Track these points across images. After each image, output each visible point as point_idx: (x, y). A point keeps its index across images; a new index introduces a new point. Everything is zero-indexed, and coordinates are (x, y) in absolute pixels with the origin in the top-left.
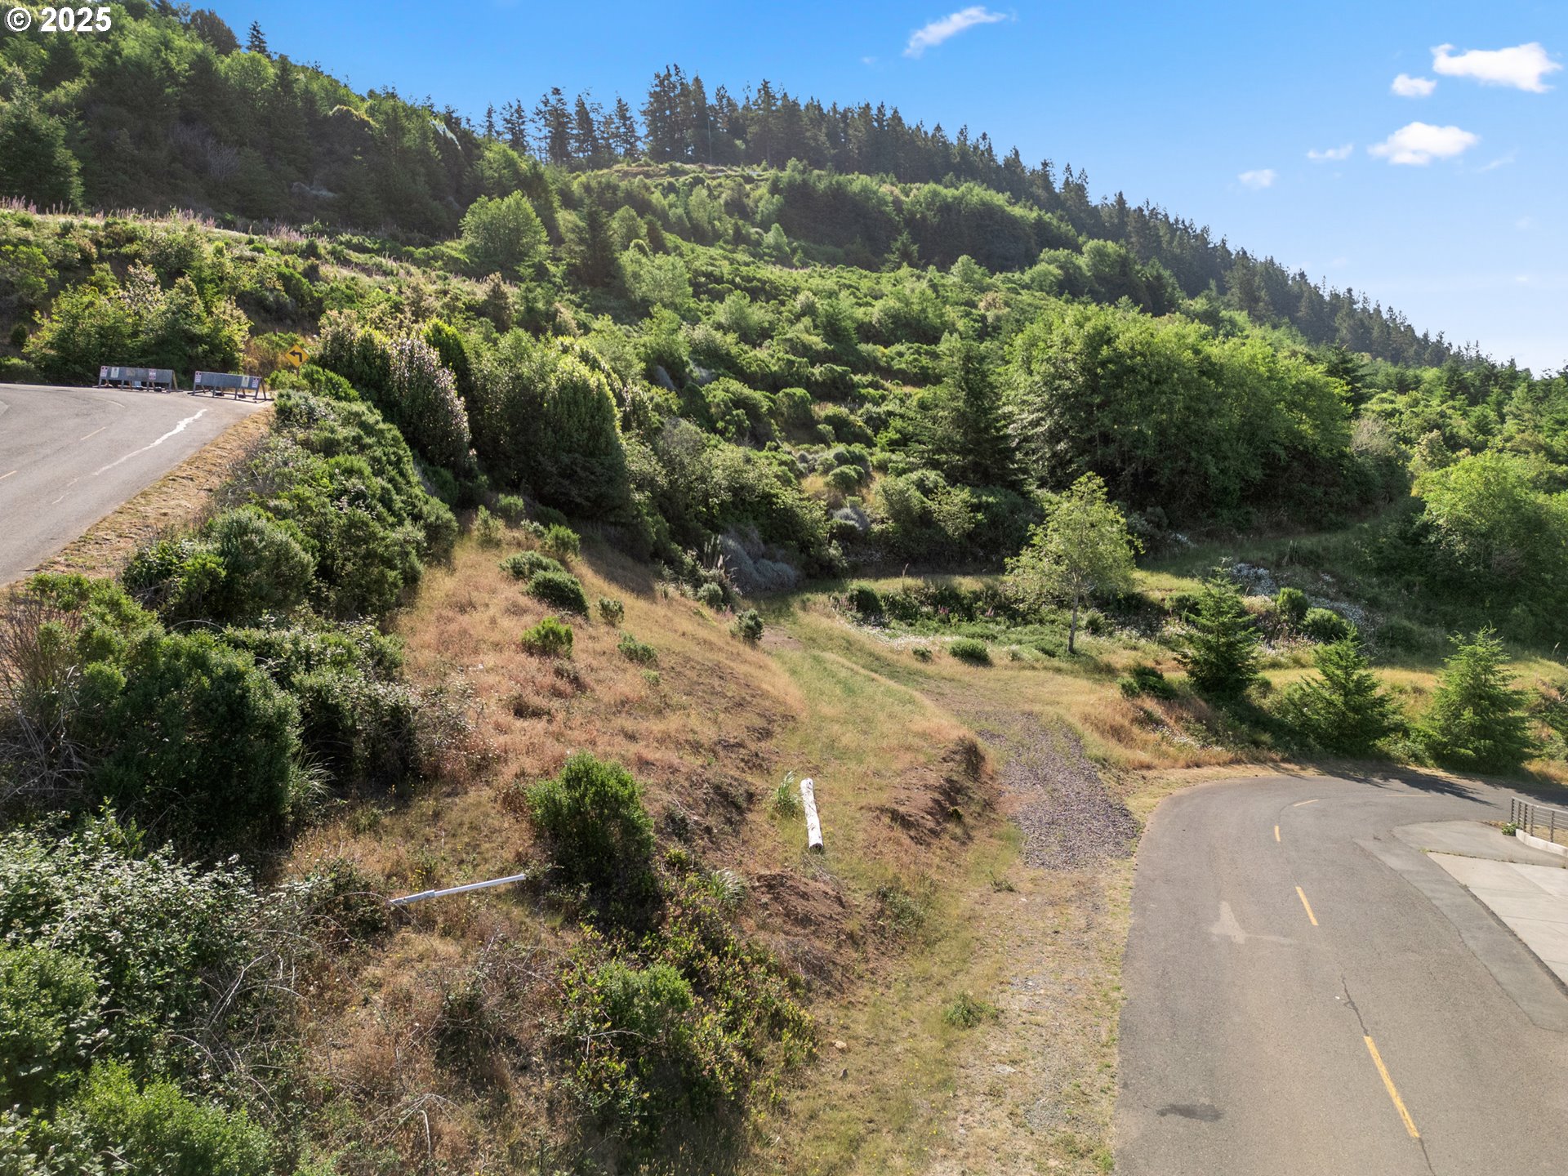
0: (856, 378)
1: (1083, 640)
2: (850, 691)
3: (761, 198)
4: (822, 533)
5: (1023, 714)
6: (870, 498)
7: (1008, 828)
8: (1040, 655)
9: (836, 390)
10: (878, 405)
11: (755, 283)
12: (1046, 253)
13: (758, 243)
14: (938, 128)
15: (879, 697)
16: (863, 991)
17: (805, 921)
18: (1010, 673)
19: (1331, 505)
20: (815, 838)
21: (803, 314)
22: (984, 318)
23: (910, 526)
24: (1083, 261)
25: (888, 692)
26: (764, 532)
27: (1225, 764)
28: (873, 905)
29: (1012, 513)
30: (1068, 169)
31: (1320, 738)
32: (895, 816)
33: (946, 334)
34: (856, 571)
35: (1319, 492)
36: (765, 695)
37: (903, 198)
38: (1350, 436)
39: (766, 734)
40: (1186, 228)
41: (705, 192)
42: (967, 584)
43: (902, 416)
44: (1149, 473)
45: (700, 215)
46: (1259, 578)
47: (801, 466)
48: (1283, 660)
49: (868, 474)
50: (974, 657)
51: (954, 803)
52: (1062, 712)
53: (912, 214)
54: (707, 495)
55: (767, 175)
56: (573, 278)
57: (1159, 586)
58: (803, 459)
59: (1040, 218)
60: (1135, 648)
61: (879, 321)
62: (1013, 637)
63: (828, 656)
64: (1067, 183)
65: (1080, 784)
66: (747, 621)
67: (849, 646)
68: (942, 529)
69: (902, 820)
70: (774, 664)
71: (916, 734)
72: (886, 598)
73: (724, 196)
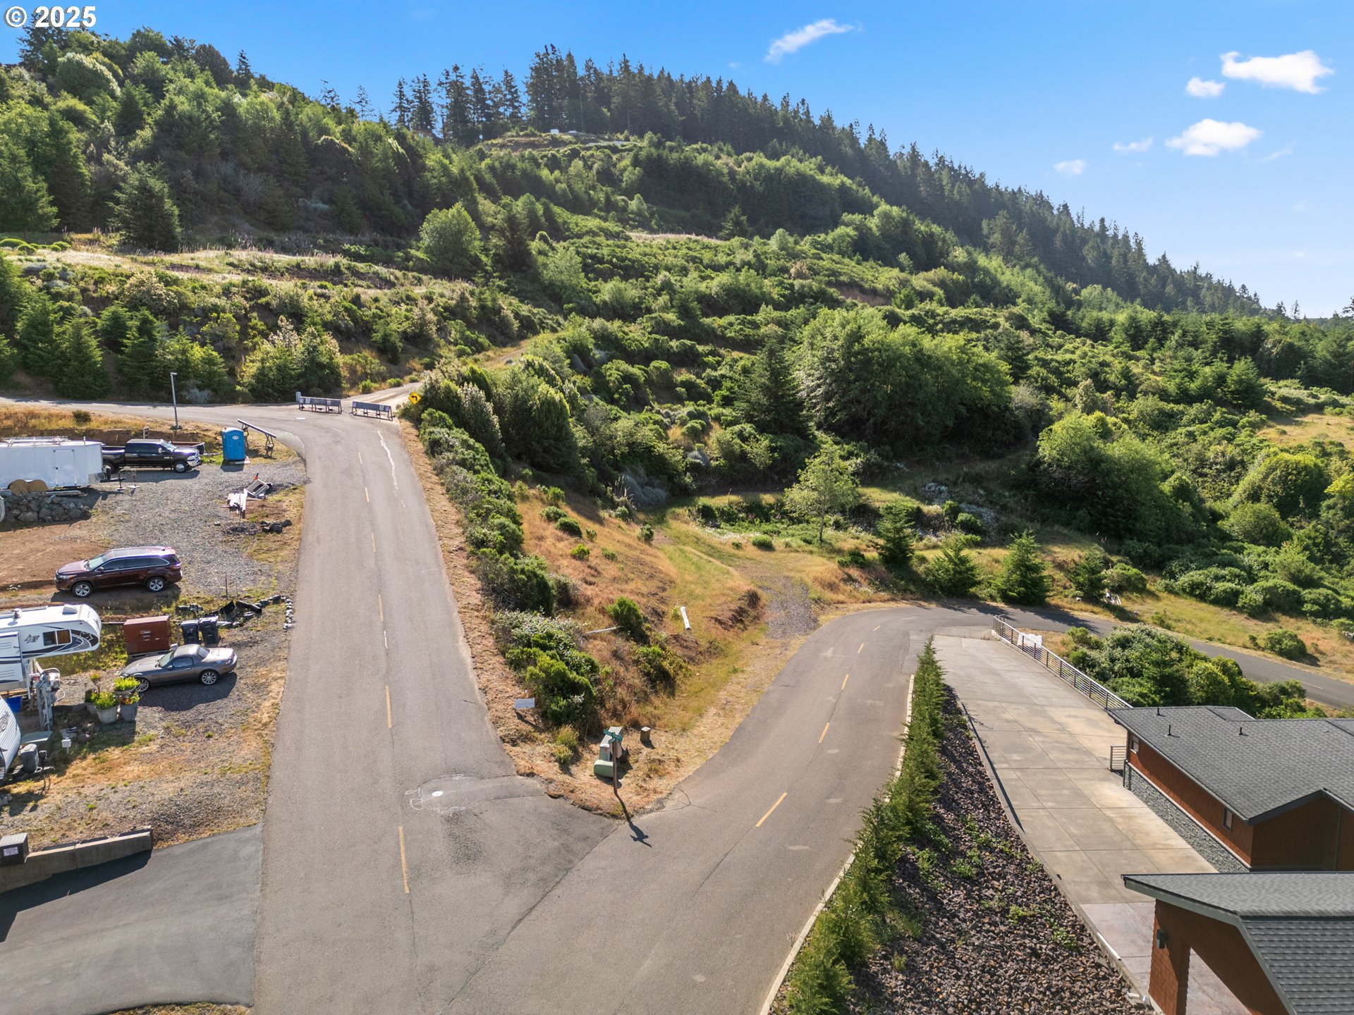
0: (700, 348)
1: (829, 533)
2: (699, 568)
3: (625, 169)
4: (681, 467)
5: (785, 577)
6: (710, 442)
7: (764, 626)
8: (802, 543)
9: (688, 359)
10: (716, 370)
11: (627, 262)
12: (846, 217)
13: (625, 209)
14: (765, 97)
15: (712, 571)
16: (704, 665)
17: (686, 647)
18: (783, 555)
19: (996, 442)
20: (687, 626)
21: (662, 289)
22: (792, 286)
23: (733, 462)
24: (873, 223)
25: (716, 568)
26: (647, 469)
27: (884, 601)
28: (708, 645)
29: (796, 452)
30: (871, 128)
31: (941, 588)
32: (716, 620)
33: (764, 306)
34: (702, 492)
35: (989, 434)
36: (661, 572)
37: (736, 168)
38: (1010, 398)
39: (664, 590)
40: (967, 173)
41: (581, 163)
42: (768, 499)
43: (731, 378)
44: (884, 423)
45: (579, 187)
46: (941, 492)
47: (666, 421)
48: (940, 544)
49: (708, 424)
50: (765, 546)
51: (741, 616)
52: (803, 575)
53: (743, 183)
54: (613, 448)
55: (629, 145)
56: (499, 266)
57: (878, 497)
58: (667, 415)
59: (843, 184)
60: (858, 538)
61: (716, 293)
62: (790, 532)
63: (687, 548)
64: (870, 139)
65: (802, 610)
66: (646, 532)
67: (698, 541)
68: (753, 463)
69: (720, 622)
70: (660, 554)
71: (729, 589)
72: (718, 509)
73: (596, 166)
